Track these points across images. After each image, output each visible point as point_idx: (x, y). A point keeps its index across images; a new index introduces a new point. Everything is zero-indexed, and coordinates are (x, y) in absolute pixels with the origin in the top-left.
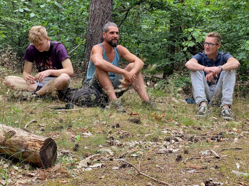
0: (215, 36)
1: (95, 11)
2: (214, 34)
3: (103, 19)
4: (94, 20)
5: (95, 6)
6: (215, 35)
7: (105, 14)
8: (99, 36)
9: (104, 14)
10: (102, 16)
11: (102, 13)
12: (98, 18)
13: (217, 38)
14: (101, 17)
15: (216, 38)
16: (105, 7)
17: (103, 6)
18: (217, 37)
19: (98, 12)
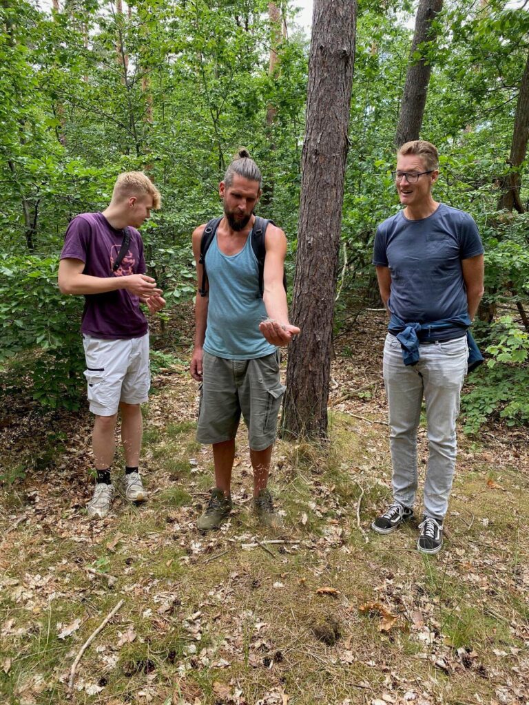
0: (422, 151)
1: (300, 297)
2: (417, 146)
3: (315, 314)
4: (299, 314)
5: (300, 288)
6: (422, 147)
7: (319, 303)
8: (307, 345)
9: (317, 303)
10: (314, 308)
11: (314, 302)
12: (306, 312)
13: (426, 154)
14: (311, 309)
15: (423, 155)
16: (319, 290)
17: (315, 289)
18: (427, 152)
19: (306, 301)
